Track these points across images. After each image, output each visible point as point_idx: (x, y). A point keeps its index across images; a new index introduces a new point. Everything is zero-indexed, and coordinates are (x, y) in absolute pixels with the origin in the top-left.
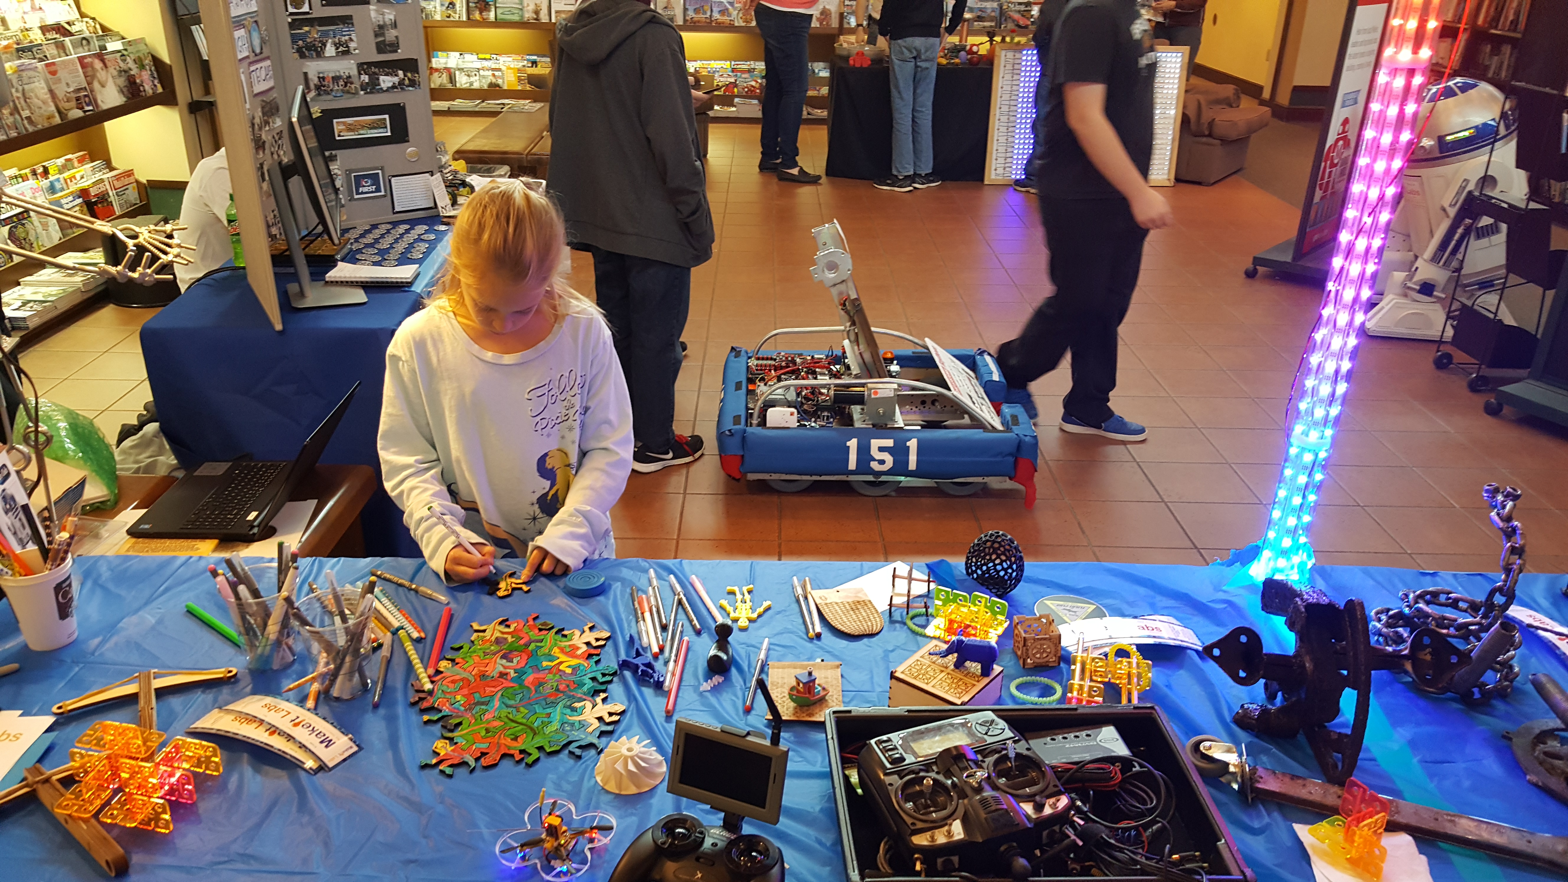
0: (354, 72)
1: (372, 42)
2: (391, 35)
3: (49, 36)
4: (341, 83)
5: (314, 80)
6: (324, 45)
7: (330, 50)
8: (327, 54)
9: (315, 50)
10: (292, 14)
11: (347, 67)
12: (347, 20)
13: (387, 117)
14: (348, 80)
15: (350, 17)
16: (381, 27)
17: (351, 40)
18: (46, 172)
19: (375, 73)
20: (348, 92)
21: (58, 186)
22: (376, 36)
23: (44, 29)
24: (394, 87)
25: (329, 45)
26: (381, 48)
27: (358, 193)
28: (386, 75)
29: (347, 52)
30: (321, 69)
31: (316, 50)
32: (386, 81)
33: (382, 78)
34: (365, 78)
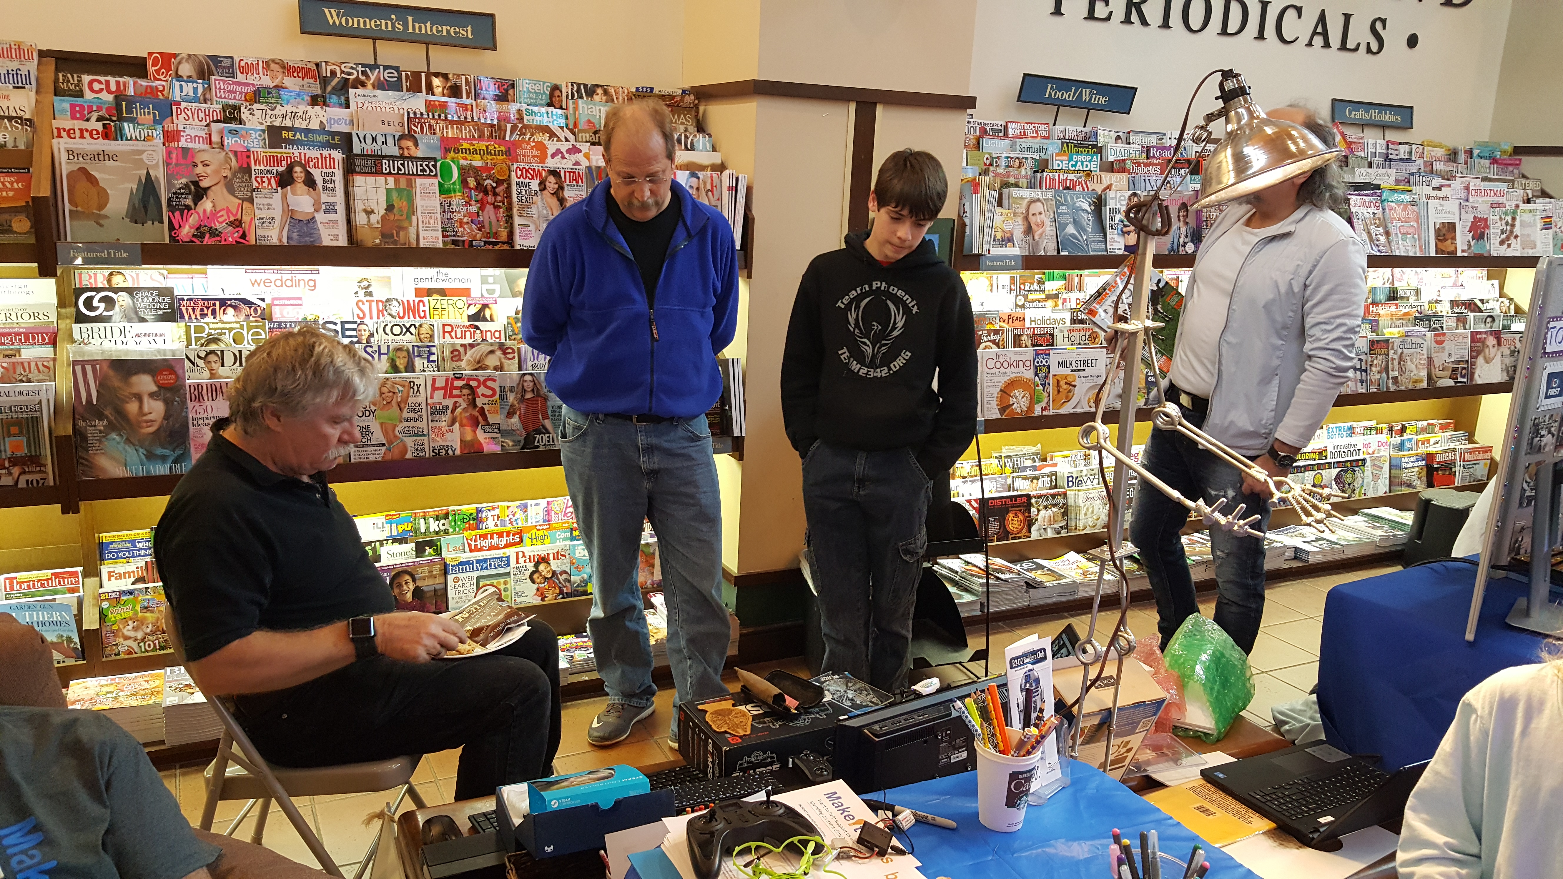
3: (1456, 310)
18: (1403, 430)
21: (1407, 445)
23: (1454, 303)
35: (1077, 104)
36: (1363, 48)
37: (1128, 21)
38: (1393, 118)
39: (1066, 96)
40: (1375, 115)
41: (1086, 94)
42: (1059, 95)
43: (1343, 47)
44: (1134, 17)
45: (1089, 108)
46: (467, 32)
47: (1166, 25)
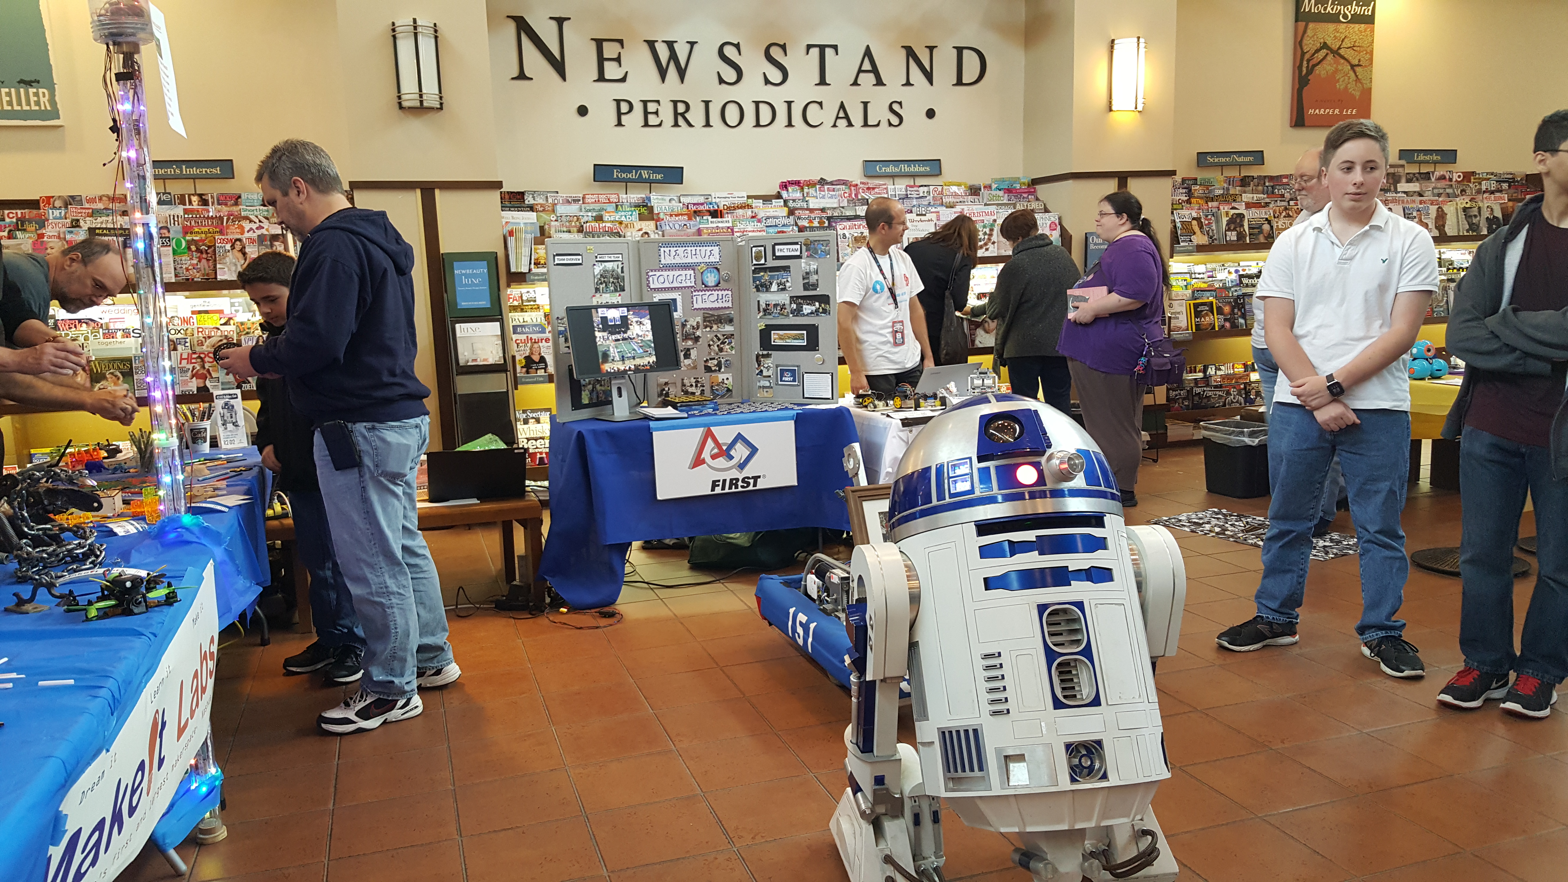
0: (787, 302)
1: (801, 282)
2: (813, 279)
4: (779, 308)
5: (763, 305)
6: (771, 284)
7: (774, 287)
8: (772, 290)
9: (764, 287)
10: (755, 265)
11: (783, 298)
12: (786, 269)
13: (805, 332)
14: (783, 307)
15: (789, 267)
16: (807, 273)
17: (787, 281)
19: (800, 303)
20: (783, 315)
22: (804, 279)
24: (812, 313)
25: (774, 284)
26: (806, 287)
27: (781, 381)
28: (807, 305)
29: (784, 289)
30: (767, 299)
31: (766, 287)
32: (807, 309)
33: (804, 306)
34: (794, 306)
35: (640, 180)
36: (884, 124)
37: (676, 125)
38: (922, 169)
39: (629, 176)
40: (905, 168)
41: (645, 174)
42: (624, 175)
43: (866, 124)
44: (681, 121)
45: (651, 182)
46: (217, 171)
47: (708, 124)
